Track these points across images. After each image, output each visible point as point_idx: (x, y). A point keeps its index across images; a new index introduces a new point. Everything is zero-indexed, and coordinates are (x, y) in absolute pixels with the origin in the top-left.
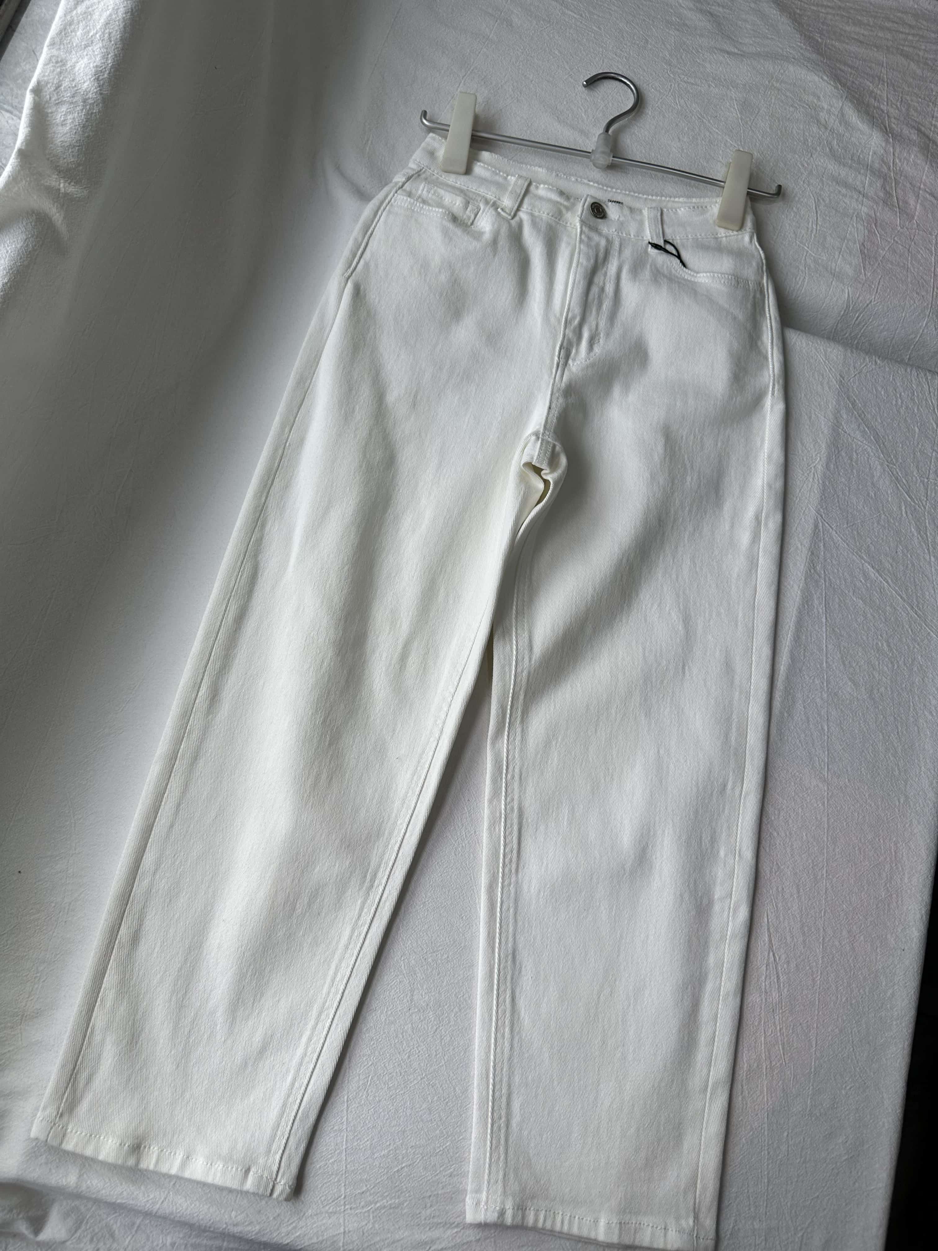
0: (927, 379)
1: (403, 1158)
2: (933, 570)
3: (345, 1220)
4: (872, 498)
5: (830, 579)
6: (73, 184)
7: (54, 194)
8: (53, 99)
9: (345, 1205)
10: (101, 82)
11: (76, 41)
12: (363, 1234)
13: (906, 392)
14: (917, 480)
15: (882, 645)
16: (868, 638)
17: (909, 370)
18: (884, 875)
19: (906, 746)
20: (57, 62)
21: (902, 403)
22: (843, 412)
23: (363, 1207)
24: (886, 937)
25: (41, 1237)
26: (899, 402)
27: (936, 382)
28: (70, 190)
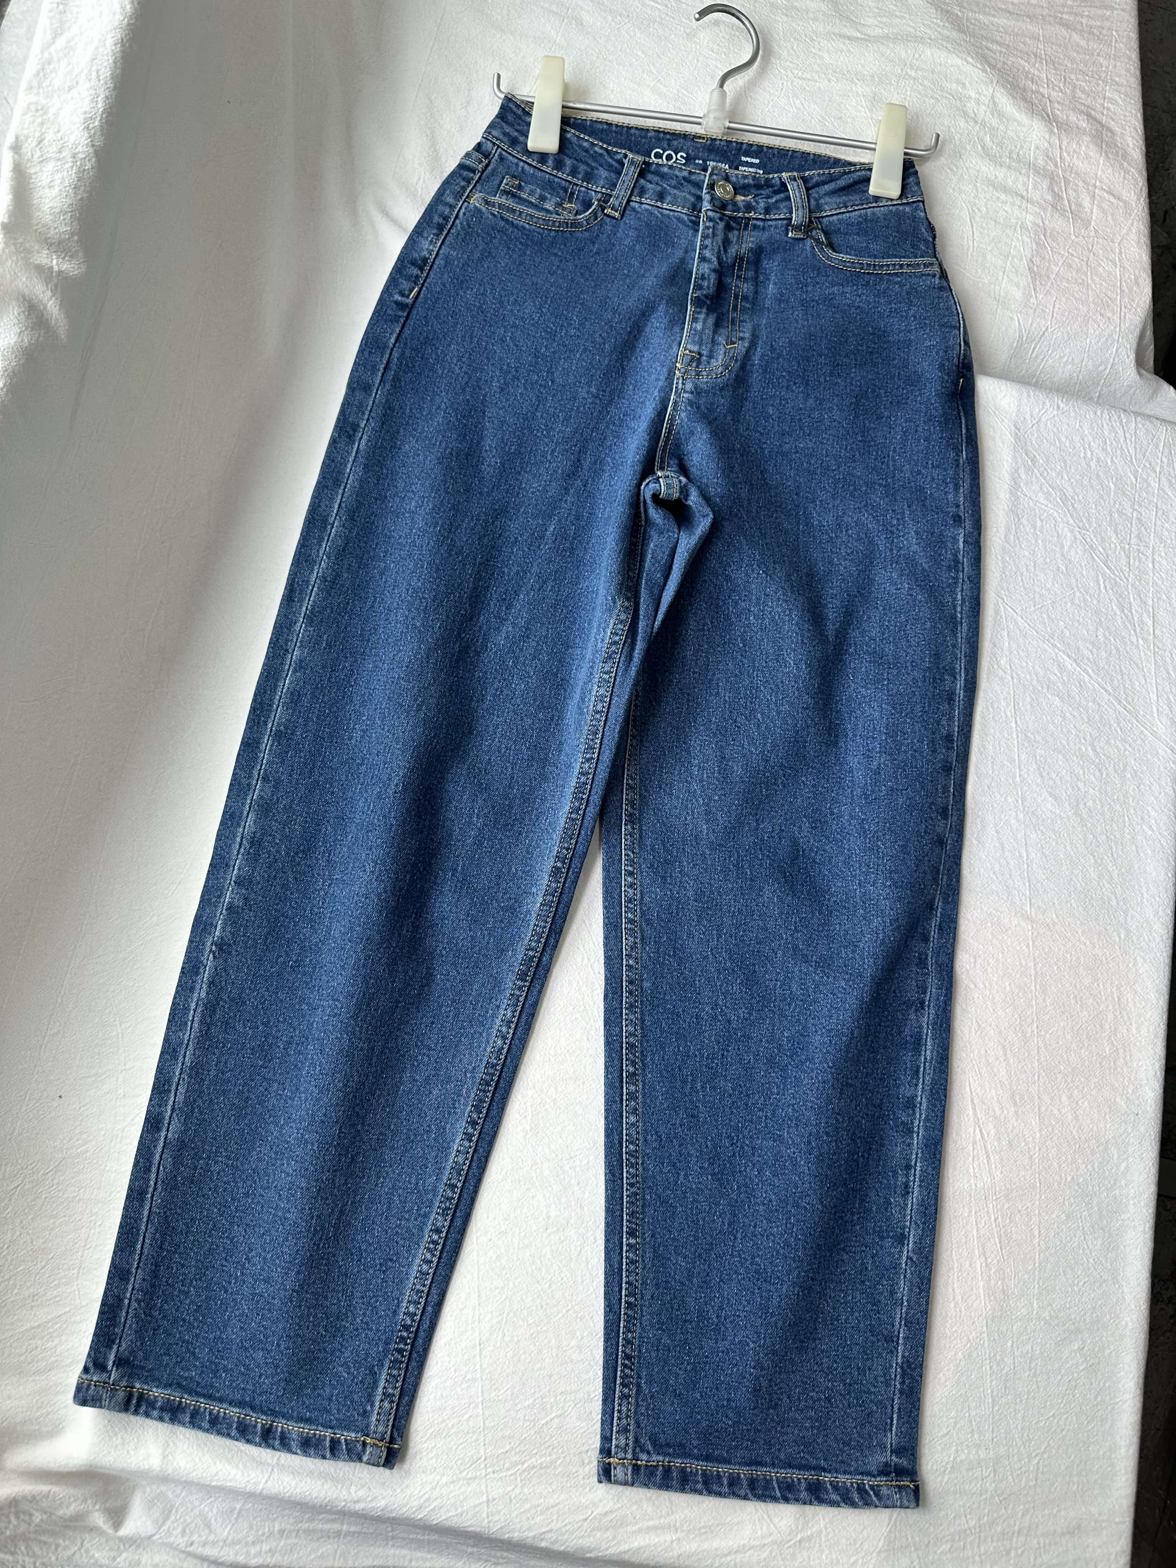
0: (1121, 422)
1: (552, 1407)
2: (1142, 654)
3: (487, 1487)
4: (1062, 573)
5: (1018, 675)
6: (67, 258)
7: (45, 273)
8: (36, 157)
9: (486, 1468)
10: (92, 132)
11: (56, 83)
12: (511, 1501)
13: (1097, 442)
14: (1116, 547)
15: (1087, 749)
16: (1068, 744)
17: (1099, 413)
18: (1108, 1026)
19: (1123, 870)
20: (37, 111)
21: (1092, 454)
22: (1022, 471)
23: (508, 1469)
24: (1115, 1101)
25: (123, 1532)
26: (1089, 454)
27: (1133, 425)
28: (64, 267)
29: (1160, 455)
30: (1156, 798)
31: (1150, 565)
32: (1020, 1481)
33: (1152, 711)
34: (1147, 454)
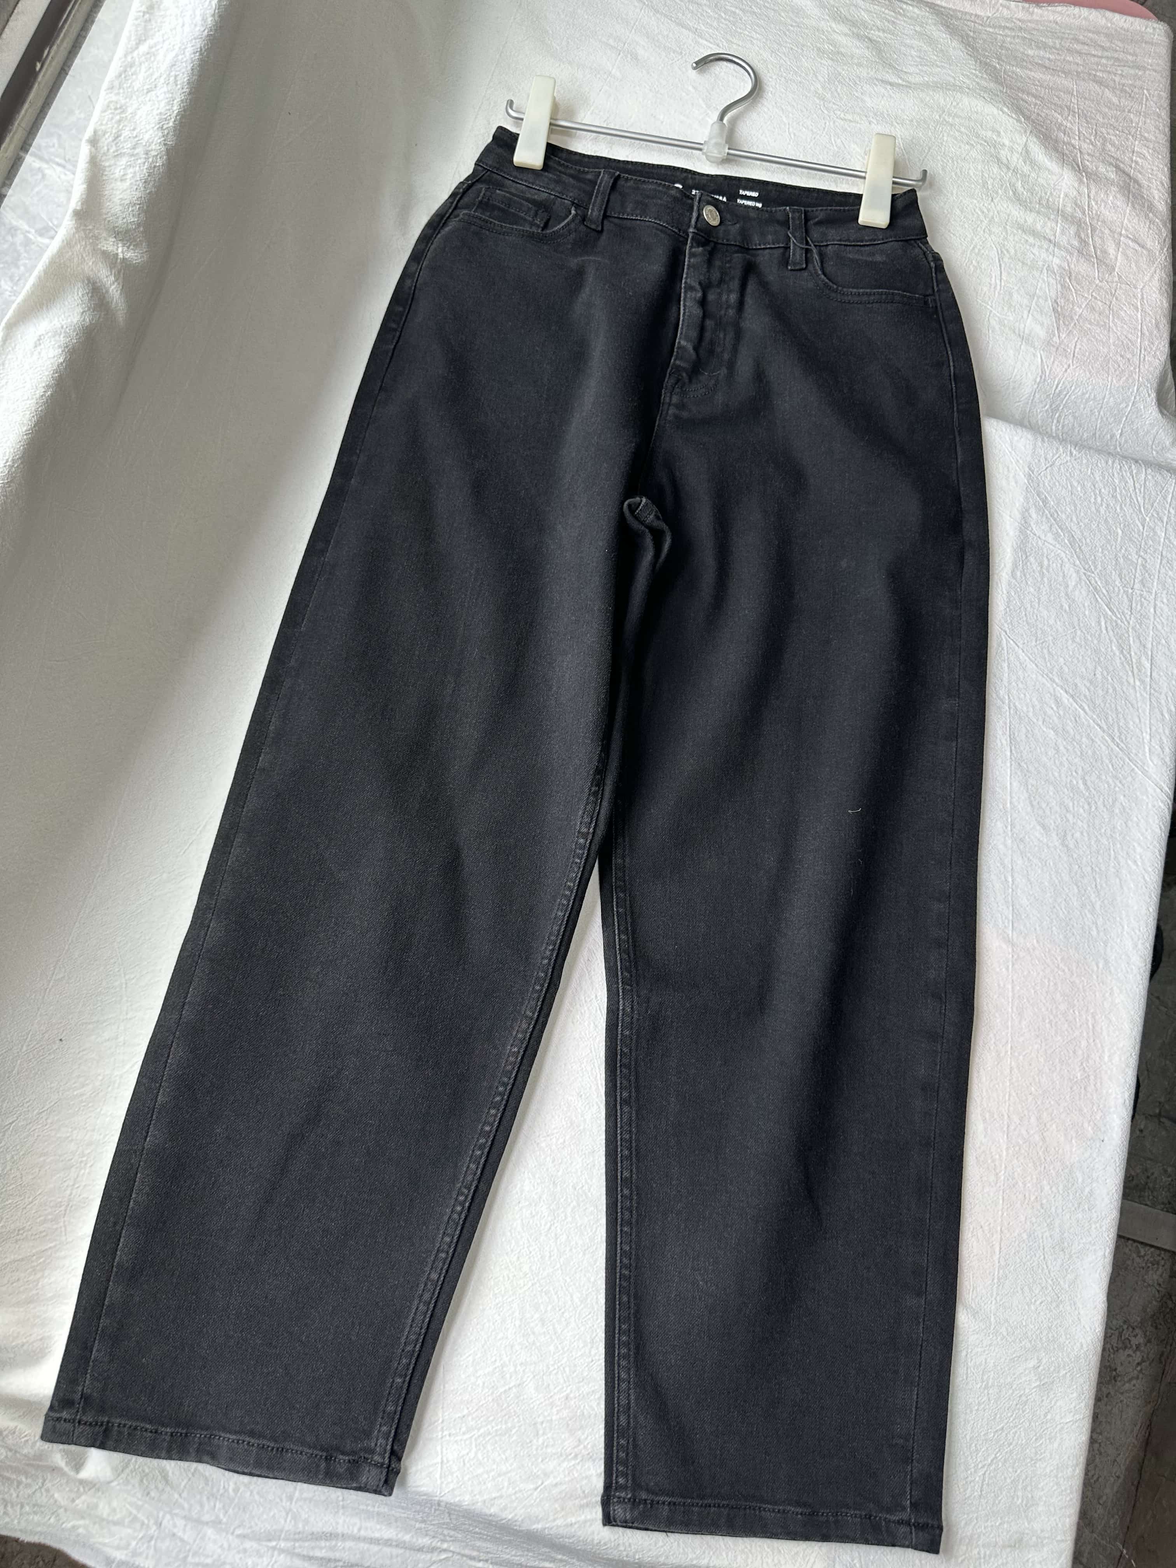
0: (1132, 472)
1: (511, 1377)
2: (1138, 695)
4: (1065, 611)
5: (1015, 707)
6: (132, 247)
7: (110, 259)
8: (111, 151)
10: (166, 132)
11: (137, 85)
12: (464, 1464)
13: (1107, 488)
14: (1119, 590)
15: (1078, 783)
16: (1060, 776)
17: (1110, 462)
18: (1080, 1052)
19: (1106, 902)
20: (116, 109)
21: (1102, 500)
22: (1033, 511)
23: (464, 1433)
24: (1082, 1126)
26: (1099, 499)
27: (1143, 476)
28: (128, 255)
29: (1168, 506)
30: (1142, 835)
31: (1152, 610)
32: (965, 1491)
33: (1144, 751)
34: (1155, 504)
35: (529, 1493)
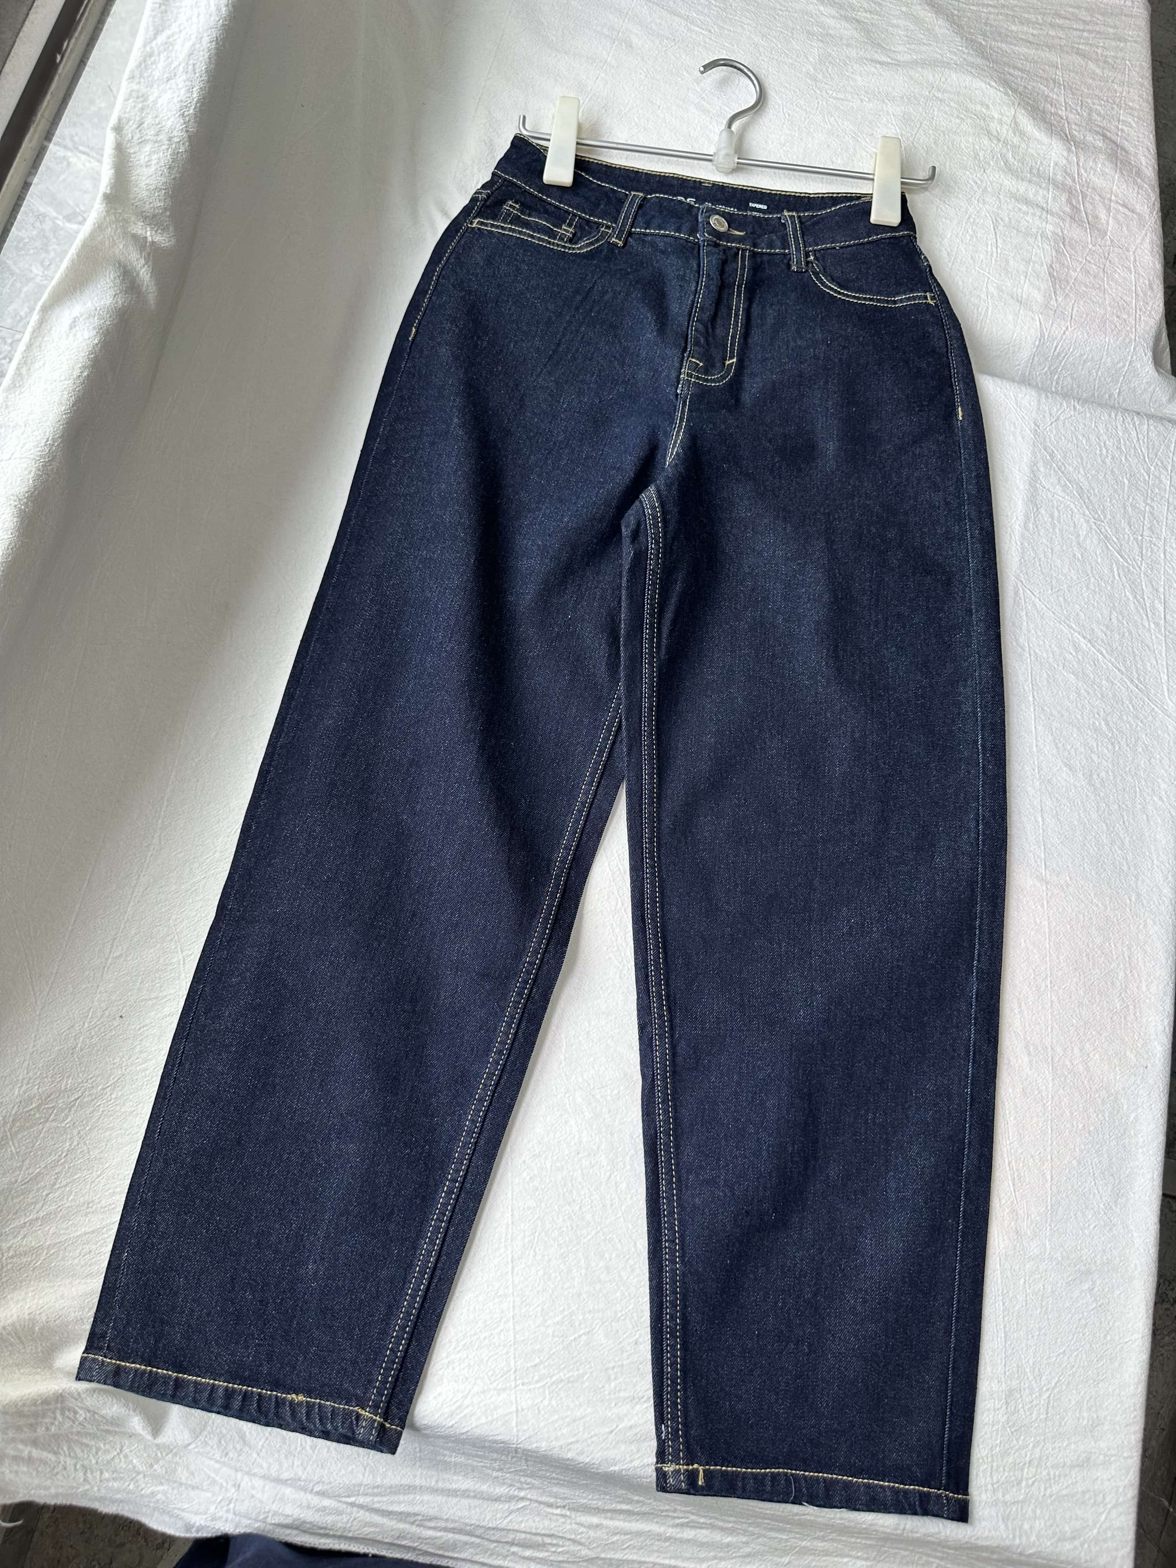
0: (1134, 424)
1: (580, 1325)
3: (516, 1397)
4: (1078, 559)
5: (1035, 653)
6: (159, 231)
7: (140, 242)
8: (136, 138)
9: (516, 1379)
10: (187, 119)
11: (157, 74)
12: (539, 1412)
13: (1112, 441)
14: (1129, 538)
15: (1100, 724)
16: (1083, 718)
17: (1113, 415)
18: (1118, 983)
19: (1134, 837)
20: (138, 97)
21: (1107, 452)
22: (1040, 464)
23: (537, 1382)
24: (1125, 1054)
25: (160, 1440)
26: (1104, 451)
27: (1146, 427)
28: (158, 238)
29: (1171, 455)
30: (1166, 771)
31: (1162, 556)
32: (1031, 1414)
33: (1162, 690)
34: (1159, 453)
35: (605, 1436)
